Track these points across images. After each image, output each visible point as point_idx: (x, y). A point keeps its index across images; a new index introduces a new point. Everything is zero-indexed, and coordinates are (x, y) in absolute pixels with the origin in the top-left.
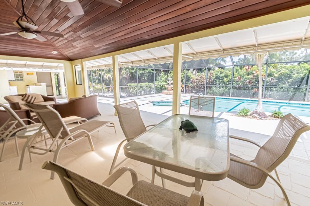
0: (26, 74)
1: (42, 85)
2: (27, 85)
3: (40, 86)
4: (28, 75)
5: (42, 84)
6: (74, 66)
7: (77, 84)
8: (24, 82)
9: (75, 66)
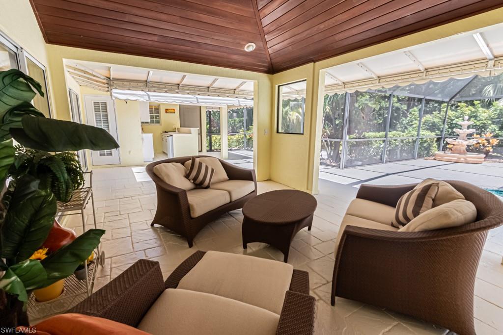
0: (164, 111)
1: (192, 132)
2: (166, 132)
3: (190, 135)
4: (166, 112)
5: (192, 129)
6: (277, 87)
7: (278, 132)
8: (161, 125)
9: (279, 86)
